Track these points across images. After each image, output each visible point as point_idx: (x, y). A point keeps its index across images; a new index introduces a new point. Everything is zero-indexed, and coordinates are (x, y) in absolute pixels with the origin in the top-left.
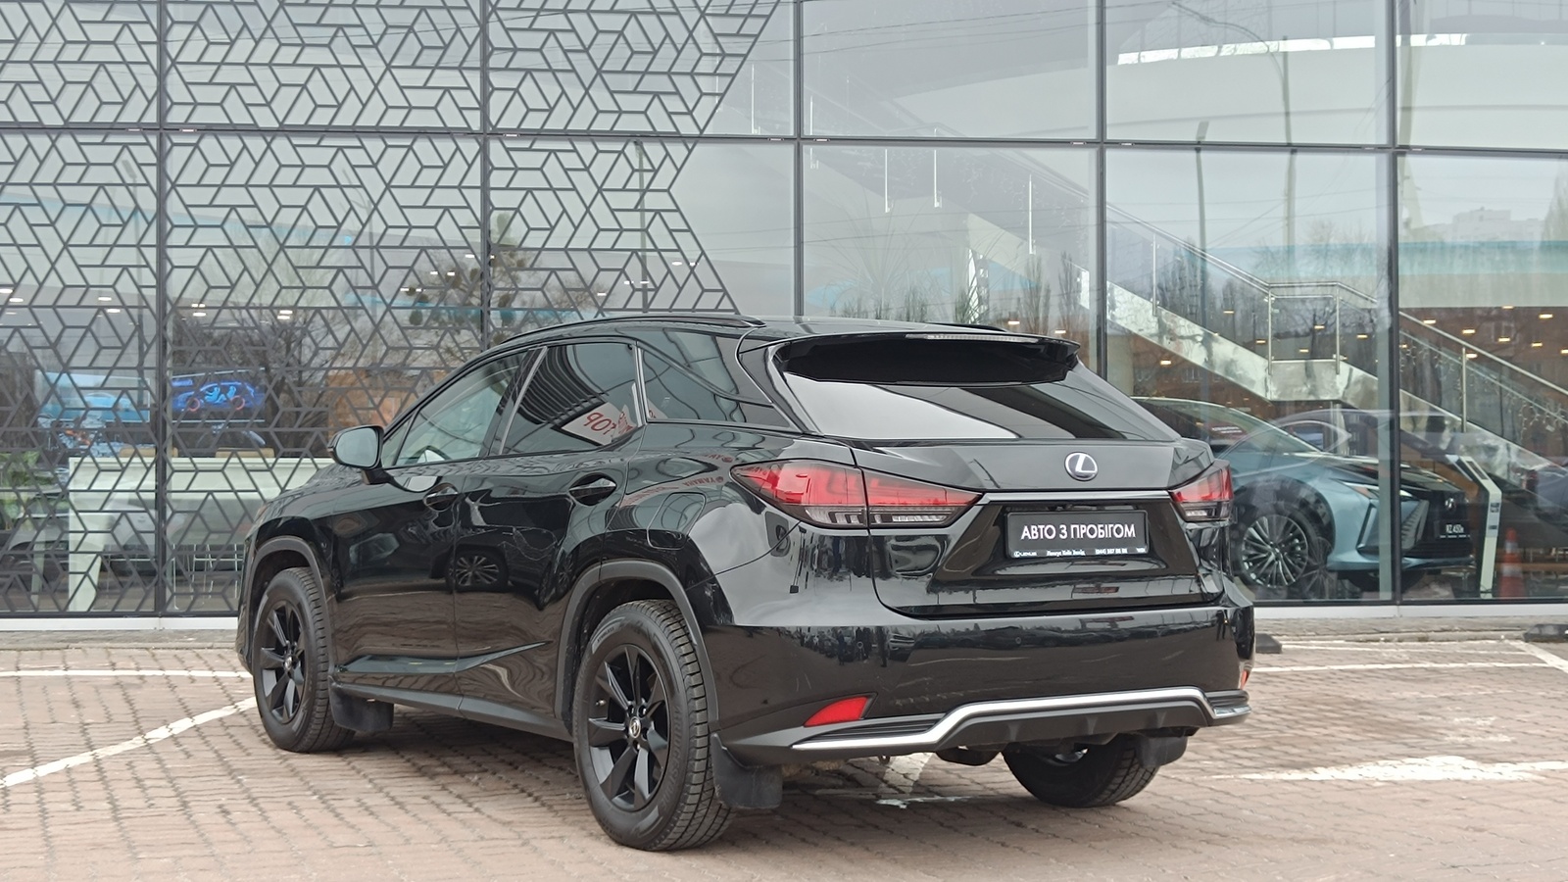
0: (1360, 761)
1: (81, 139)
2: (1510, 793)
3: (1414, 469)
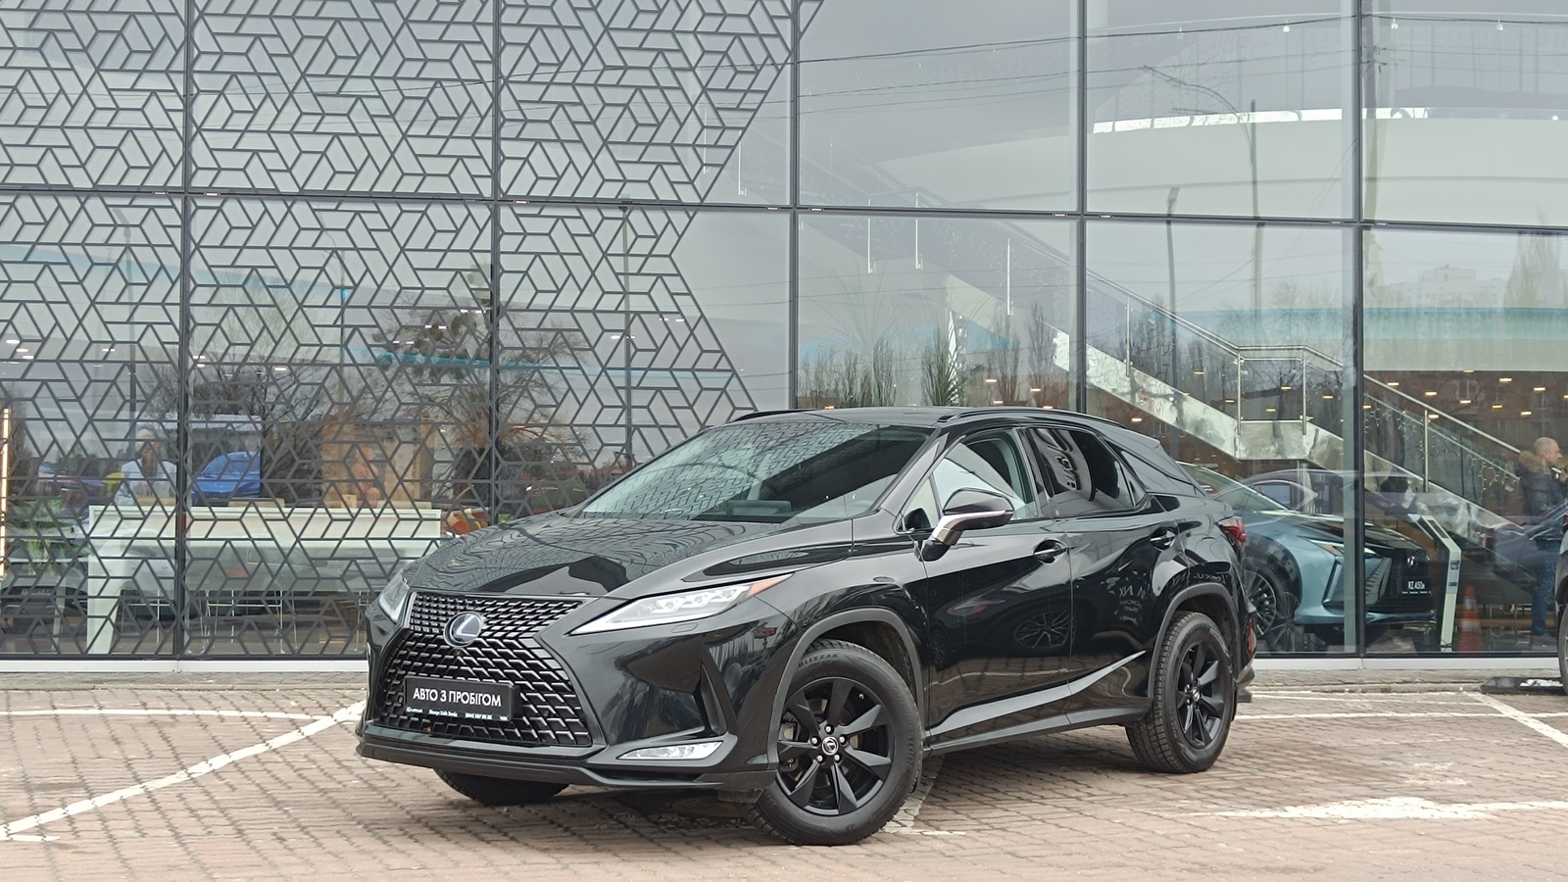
0: (1326, 801)
1: (109, 201)
2: (1464, 829)
3: (1377, 528)
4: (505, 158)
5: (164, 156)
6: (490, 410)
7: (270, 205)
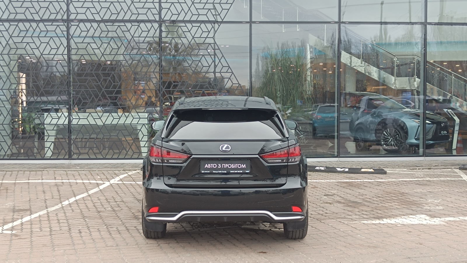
0: (397, 216)
1: (45, 24)
4: (163, 8)
5: (61, 10)
6: (160, 85)
7: (93, 24)
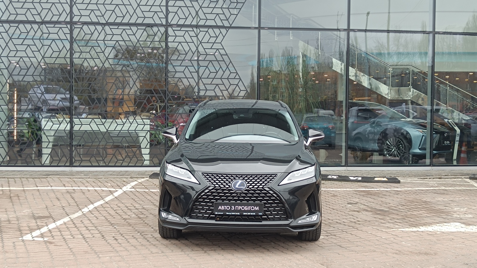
4: (170, 12)
5: (64, 11)
